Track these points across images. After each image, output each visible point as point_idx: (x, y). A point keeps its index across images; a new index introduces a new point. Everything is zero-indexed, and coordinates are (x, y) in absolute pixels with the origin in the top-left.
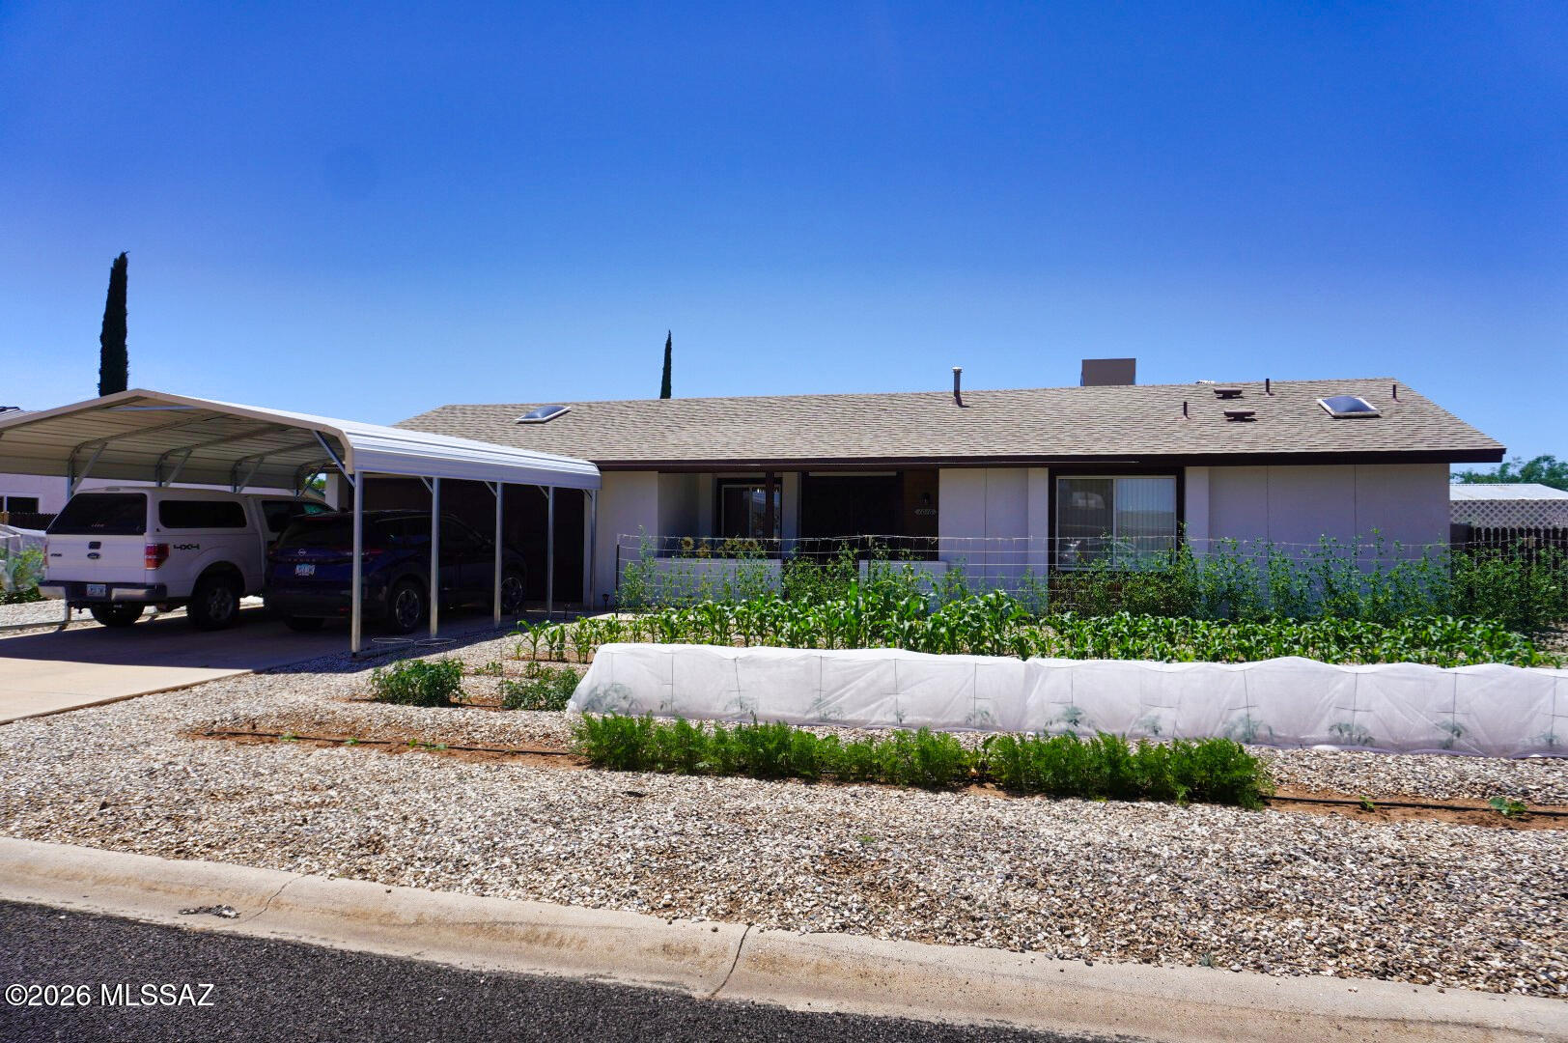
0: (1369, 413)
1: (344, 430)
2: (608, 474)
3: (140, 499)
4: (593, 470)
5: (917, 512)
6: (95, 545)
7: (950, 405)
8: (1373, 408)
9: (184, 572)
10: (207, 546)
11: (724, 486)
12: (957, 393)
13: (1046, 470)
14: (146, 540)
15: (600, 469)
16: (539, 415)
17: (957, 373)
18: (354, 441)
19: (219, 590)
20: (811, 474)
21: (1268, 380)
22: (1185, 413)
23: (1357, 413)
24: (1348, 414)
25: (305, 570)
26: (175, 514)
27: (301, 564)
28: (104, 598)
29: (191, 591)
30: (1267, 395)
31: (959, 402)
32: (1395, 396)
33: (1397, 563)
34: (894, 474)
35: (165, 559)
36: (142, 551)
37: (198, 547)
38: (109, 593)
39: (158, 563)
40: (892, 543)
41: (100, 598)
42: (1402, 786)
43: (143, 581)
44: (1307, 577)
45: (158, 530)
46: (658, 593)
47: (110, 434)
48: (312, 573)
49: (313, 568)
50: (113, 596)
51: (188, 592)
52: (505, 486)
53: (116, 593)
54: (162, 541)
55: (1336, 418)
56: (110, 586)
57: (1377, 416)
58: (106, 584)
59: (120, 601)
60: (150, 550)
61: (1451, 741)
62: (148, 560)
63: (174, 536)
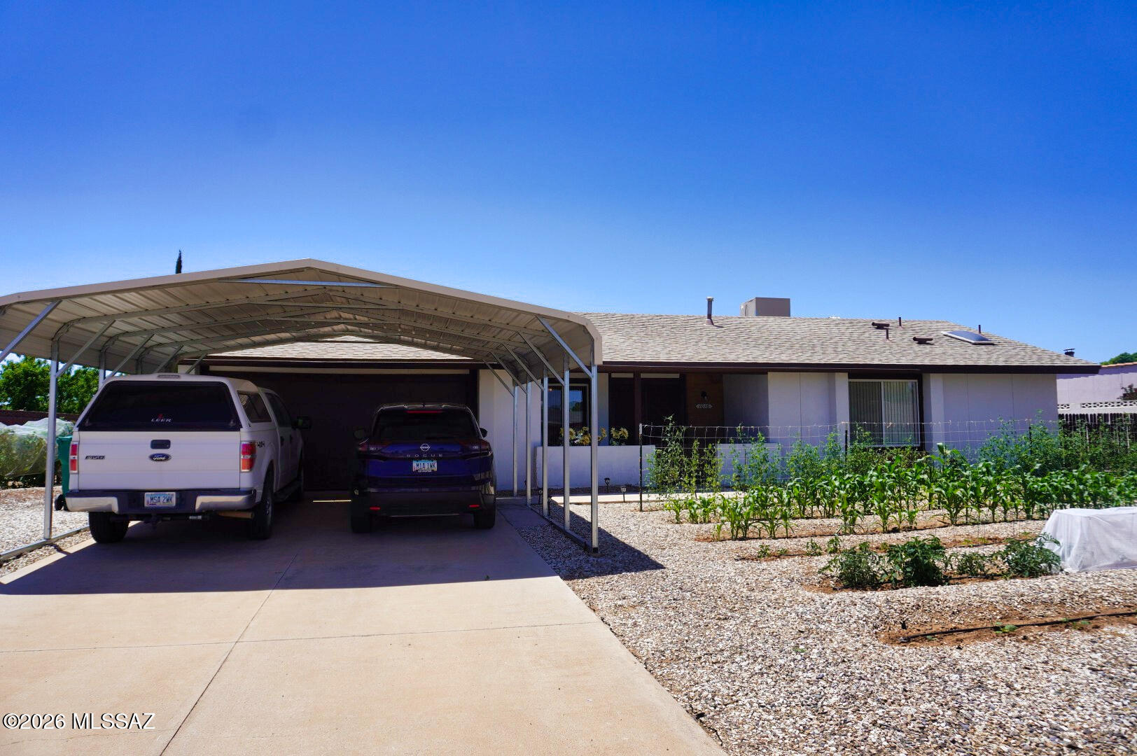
5: (698, 406)
7: (706, 326)
10: (267, 443)
12: (709, 316)
13: (847, 374)
14: (243, 436)
17: (710, 301)
22: (888, 338)
24: (980, 342)
25: (425, 466)
27: (420, 459)
28: (176, 508)
29: (262, 495)
31: (712, 323)
34: (677, 376)
35: (254, 459)
36: (237, 450)
37: (264, 444)
38: (188, 502)
39: (251, 464)
41: (170, 508)
43: (237, 486)
45: (250, 425)
48: (435, 469)
49: (435, 463)
50: (198, 505)
53: (201, 500)
54: (253, 438)
55: (975, 344)
57: (994, 344)
58: (177, 491)
59: (209, 511)
60: (249, 449)
63: (256, 432)
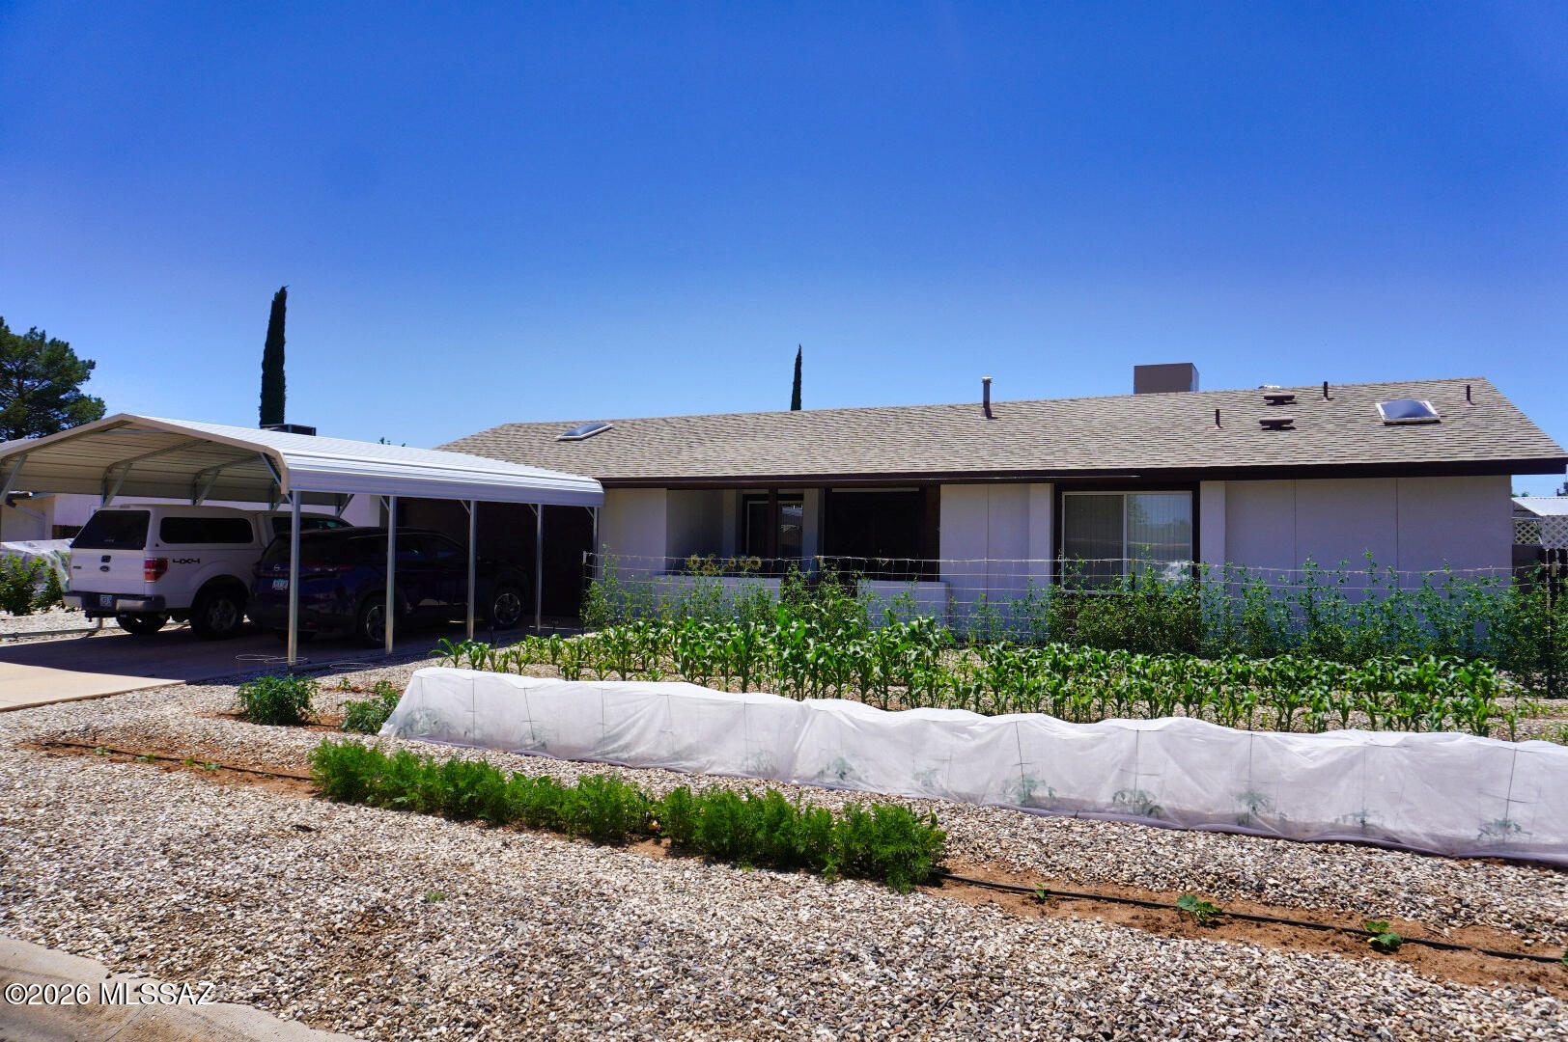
0: (1427, 418)
1: (281, 451)
2: (611, 490)
3: (145, 516)
4: (597, 488)
6: (106, 559)
7: (980, 417)
8: (1434, 412)
9: (184, 585)
10: (211, 560)
11: (749, 502)
13: (1053, 485)
14: (146, 554)
15: (604, 486)
16: (579, 432)
17: (987, 383)
18: (289, 462)
19: (221, 602)
20: (834, 490)
21: (1326, 384)
22: (1218, 422)
23: (1416, 418)
24: (1403, 420)
25: (280, 584)
26: (176, 530)
27: (277, 578)
28: (109, 608)
29: (191, 602)
30: (1325, 400)
31: (988, 414)
32: (1469, 398)
33: (1392, 592)
34: (917, 490)
35: (163, 573)
36: (142, 565)
37: (198, 561)
38: (114, 604)
39: (156, 576)
40: (844, 565)
41: (114, 607)
42: (1121, 871)
43: (144, 593)
44: (1284, 607)
45: (157, 545)
46: (620, 613)
47: (134, 456)
50: (118, 606)
51: (187, 602)
52: (479, 504)
53: (120, 604)
54: (162, 555)
55: (1387, 424)
56: (116, 597)
57: (1437, 422)
58: (113, 594)
60: (148, 564)
61: (1247, 816)
62: (147, 573)
63: (173, 551)
